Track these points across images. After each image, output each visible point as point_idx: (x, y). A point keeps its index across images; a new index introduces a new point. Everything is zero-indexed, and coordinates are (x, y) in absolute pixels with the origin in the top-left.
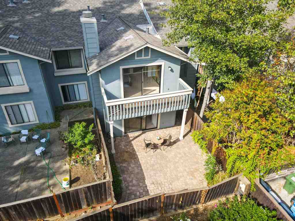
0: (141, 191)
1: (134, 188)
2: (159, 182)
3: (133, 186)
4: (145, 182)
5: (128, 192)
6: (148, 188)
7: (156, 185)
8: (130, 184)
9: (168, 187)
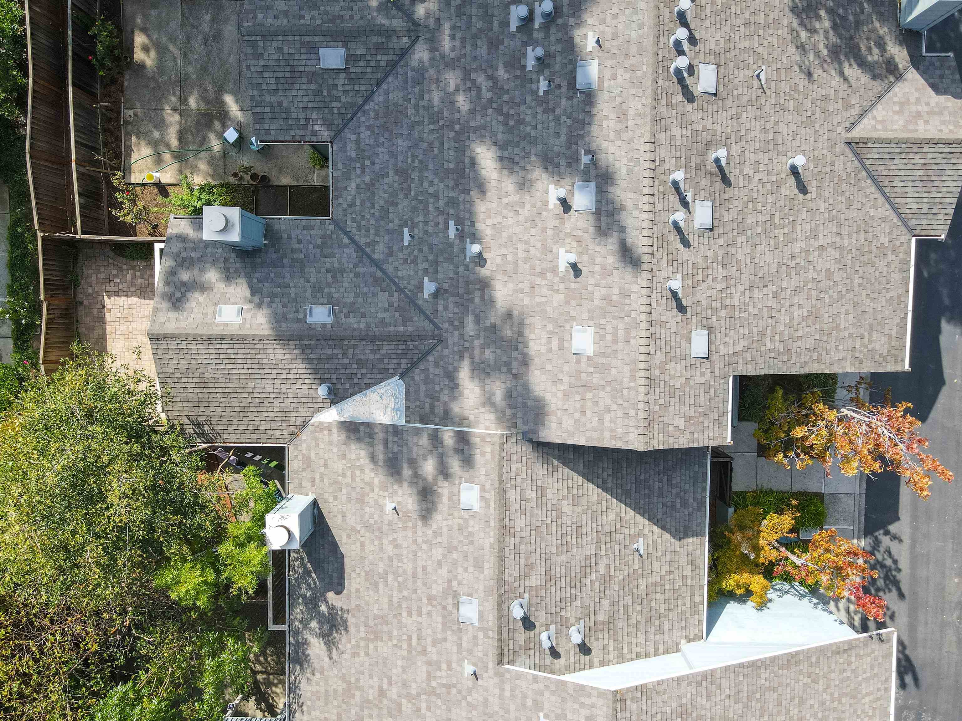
0: (120, 286)
1: (129, 277)
2: (130, 319)
3: (134, 277)
4: (135, 296)
5: (125, 267)
6: (123, 298)
7: (126, 311)
8: (138, 274)
9: (117, 328)
